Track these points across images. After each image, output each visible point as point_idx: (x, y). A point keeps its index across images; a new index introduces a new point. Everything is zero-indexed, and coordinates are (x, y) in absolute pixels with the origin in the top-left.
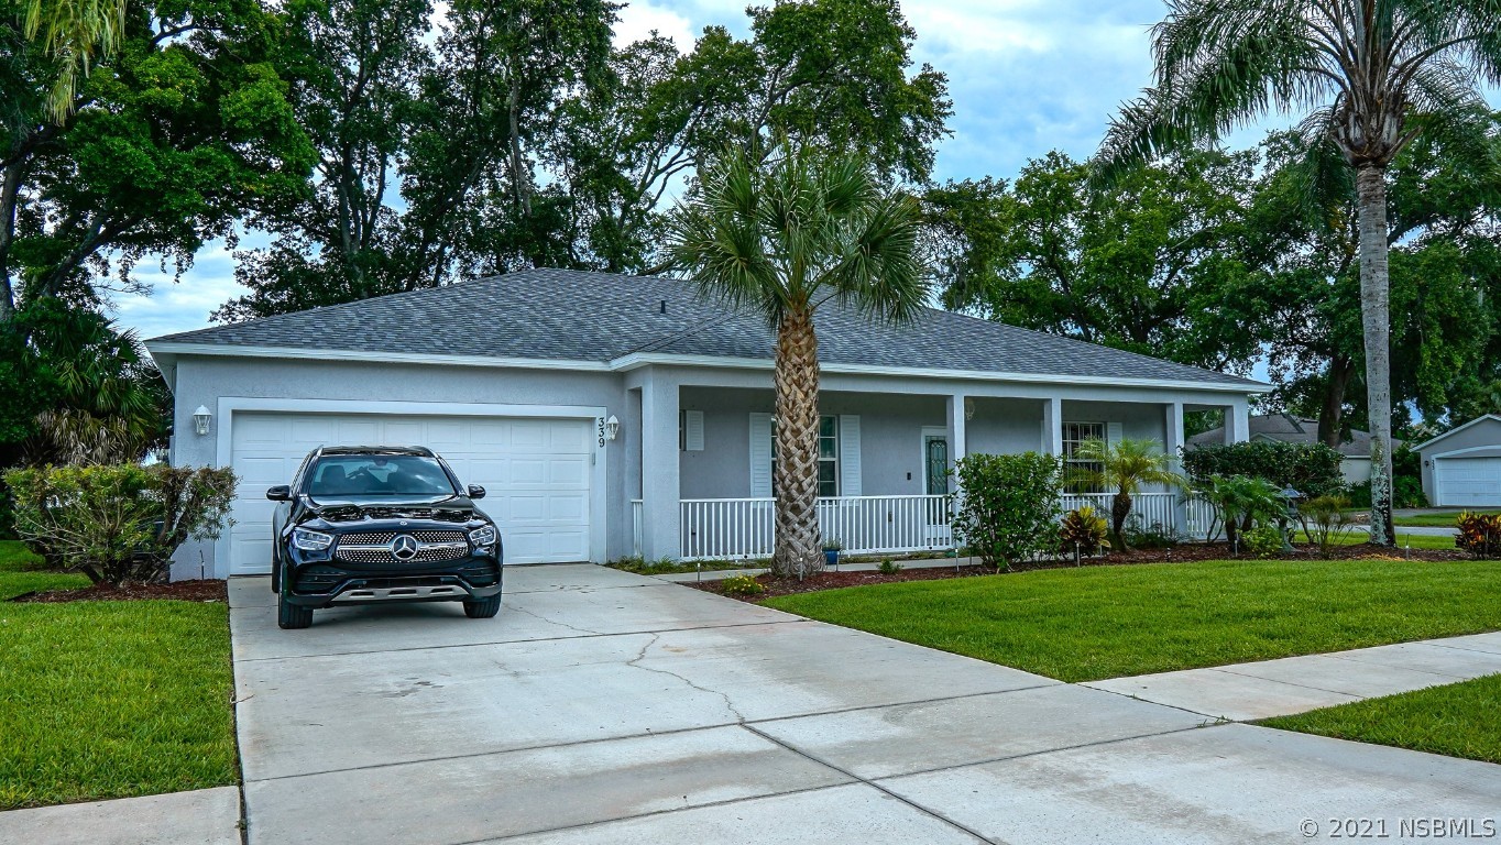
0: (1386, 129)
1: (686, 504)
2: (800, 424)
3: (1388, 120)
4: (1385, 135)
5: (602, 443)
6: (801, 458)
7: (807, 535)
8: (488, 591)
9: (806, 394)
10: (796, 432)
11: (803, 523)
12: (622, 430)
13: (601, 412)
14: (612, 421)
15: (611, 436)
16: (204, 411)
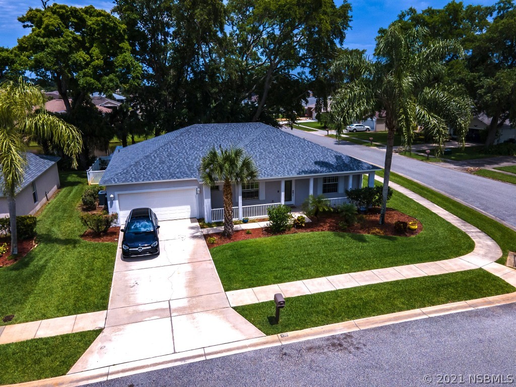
1: (213, 210)
2: (227, 206)
6: (228, 213)
7: (229, 227)
9: (229, 200)
10: (227, 208)
12: (201, 191)
13: (197, 187)
14: (199, 189)
15: (198, 192)
16: (112, 196)
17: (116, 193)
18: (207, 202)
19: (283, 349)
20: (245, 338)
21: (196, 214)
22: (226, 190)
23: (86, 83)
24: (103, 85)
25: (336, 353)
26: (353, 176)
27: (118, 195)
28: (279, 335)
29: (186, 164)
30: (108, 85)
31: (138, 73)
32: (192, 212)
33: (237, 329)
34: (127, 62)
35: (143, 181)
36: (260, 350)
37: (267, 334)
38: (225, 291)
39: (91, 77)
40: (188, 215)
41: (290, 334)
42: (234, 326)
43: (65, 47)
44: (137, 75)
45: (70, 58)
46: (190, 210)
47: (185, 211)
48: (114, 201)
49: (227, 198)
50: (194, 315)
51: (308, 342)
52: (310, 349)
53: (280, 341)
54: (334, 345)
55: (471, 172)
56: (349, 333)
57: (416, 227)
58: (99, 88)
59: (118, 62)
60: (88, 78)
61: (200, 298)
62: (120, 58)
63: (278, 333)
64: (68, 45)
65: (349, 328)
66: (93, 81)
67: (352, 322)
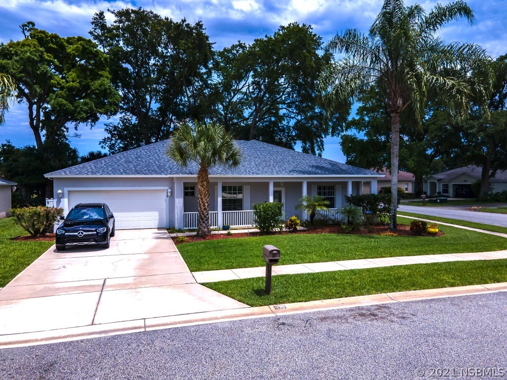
0: (398, 101)
1: (186, 214)
2: (203, 197)
3: (399, 98)
4: (398, 104)
5: (167, 196)
6: (203, 206)
7: (205, 225)
8: (105, 242)
9: (204, 189)
10: (202, 199)
11: (204, 222)
12: (172, 193)
13: (167, 188)
14: (169, 190)
15: (169, 194)
16: (60, 191)
17: (66, 189)
18: (179, 202)
19: (279, 319)
20: (216, 309)
21: (165, 223)
22: (202, 175)
23: (58, 104)
24: (76, 107)
25: (369, 322)
26: (353, 182)
27: (69, 192)
28: (272, 306)
29: (156, 164)
30: (81, 108)
31: (116, 99)
32: (160, 220)
33: (204, 301)
34: (104, 86)
35: (102, 174)
36: (240, 321)
37: (252, 305)
38: (191, 272)
39: (63, 98)
40: (155, 224)
41: (289, 306)
42: (199, 299)
43: (36, 55)
44: (114, 102)
45: (39, 67)
46: (157, 218)
47: (152, 218)
48: (62, 200)
49: (202, 186)
50: (139, 290)
51: (319, 312)
52: (324, 319)
53: (273, 312)
54: (362, 315)
55: (475, 210)
56: (383, 304)
57: (437, 230)
58: (71, 109)
59: (95, 86)
60: (60, 99)
61: (153, 277)
62: (97, 83)
63: (270, 304)
64: (39, 55)
65: (380, 300)
66: (65, 102)
67: (384, 295)
